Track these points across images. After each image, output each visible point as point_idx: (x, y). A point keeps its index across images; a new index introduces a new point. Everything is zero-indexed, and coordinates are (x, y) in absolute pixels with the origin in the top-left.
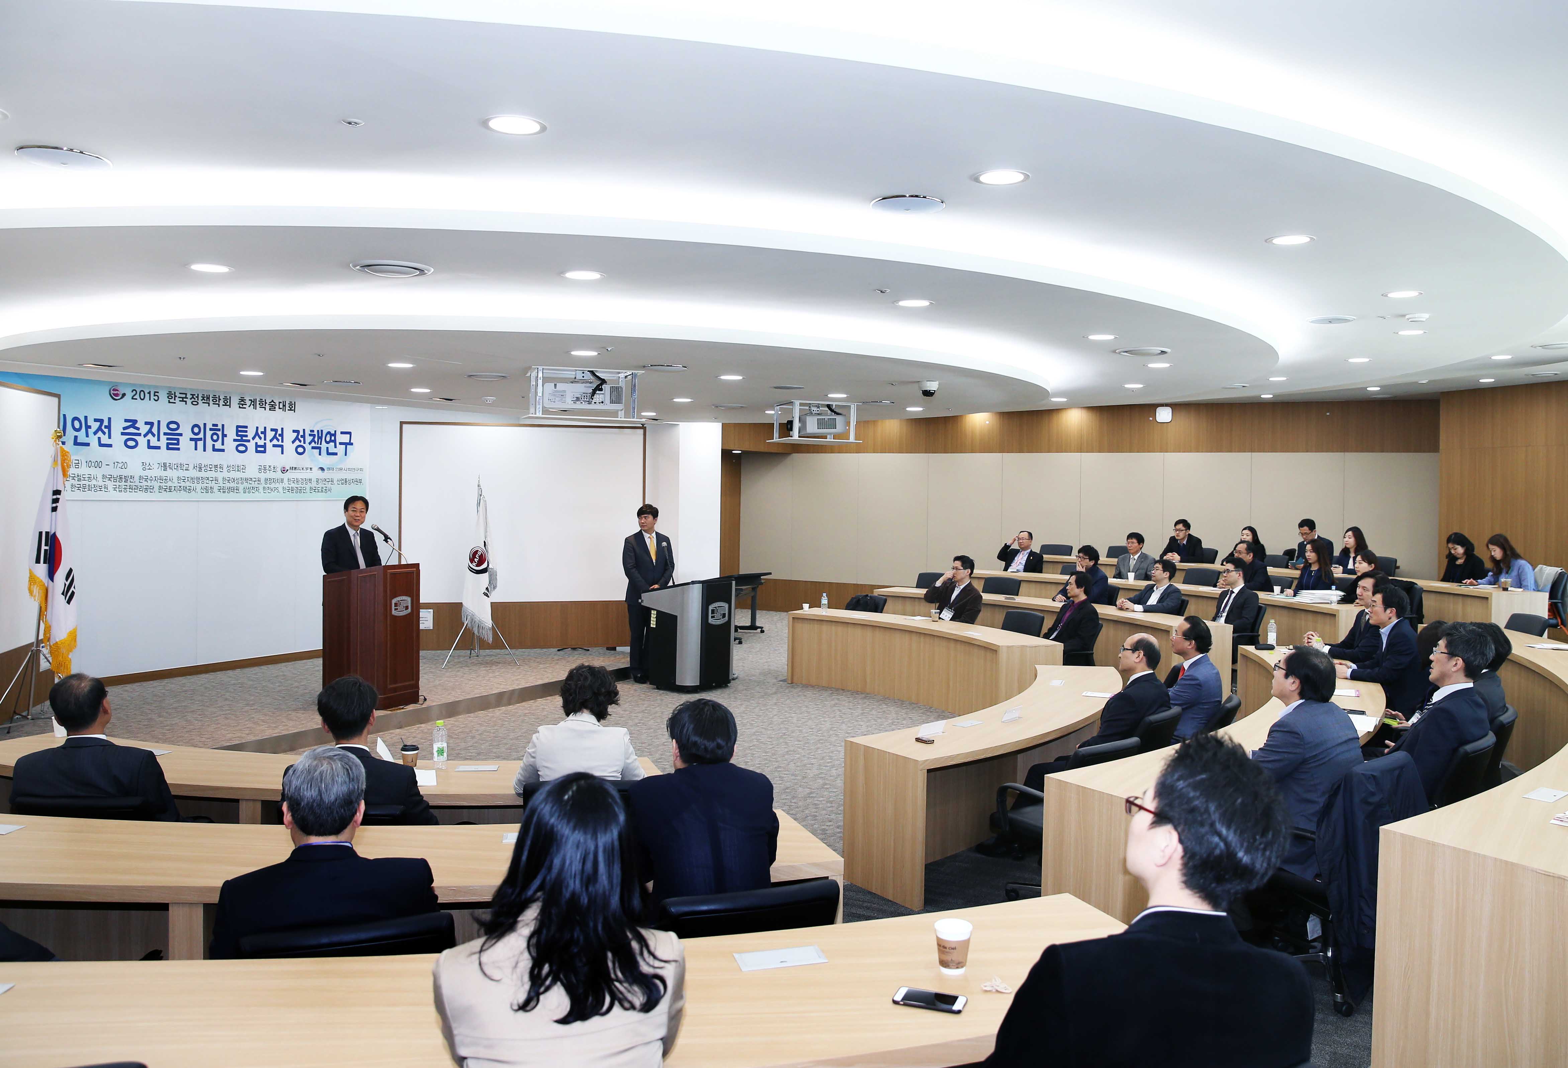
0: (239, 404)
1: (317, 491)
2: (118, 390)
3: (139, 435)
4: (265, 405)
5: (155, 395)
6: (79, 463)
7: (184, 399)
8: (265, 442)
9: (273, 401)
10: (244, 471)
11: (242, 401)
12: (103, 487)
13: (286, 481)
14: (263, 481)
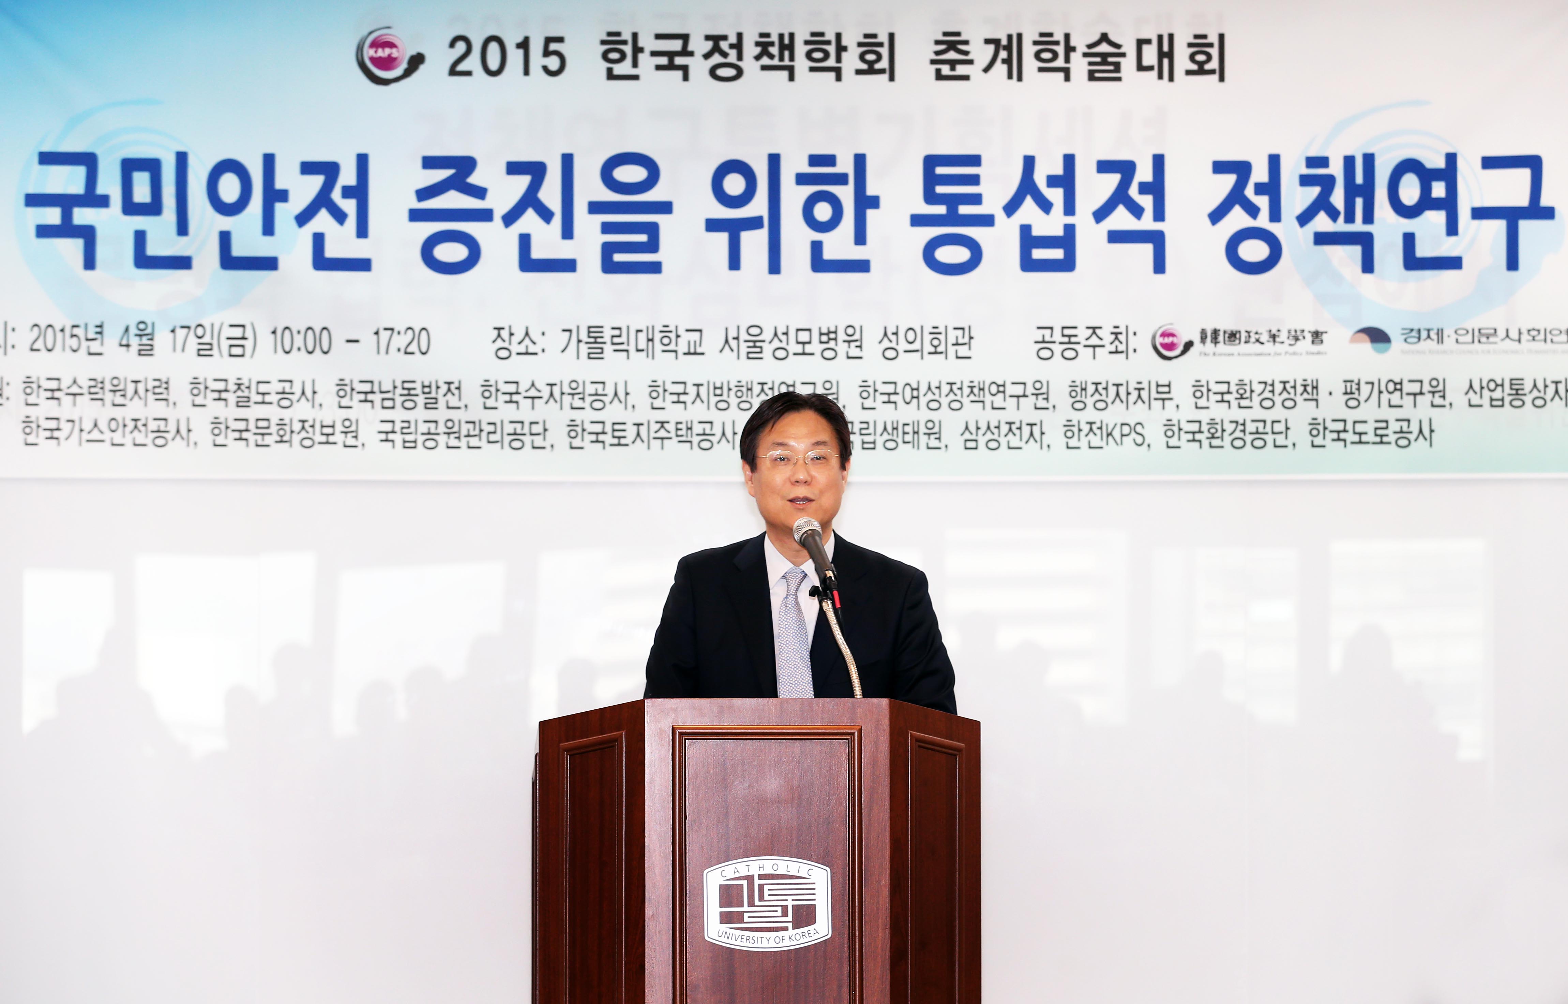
0: (933, 62)
1: (1350, 437)
2: (391, 45)
3: (486, 215)
4: (1067, 60)
5: (547, 53)
6: (244, 338)
7: (679, 61)
8: (1069, 220)
9: (1104, 38)
10: (963, 351)
11: (952, 46)
12: (339, 428)
13: (1182, 393)
14: (1060, 395)
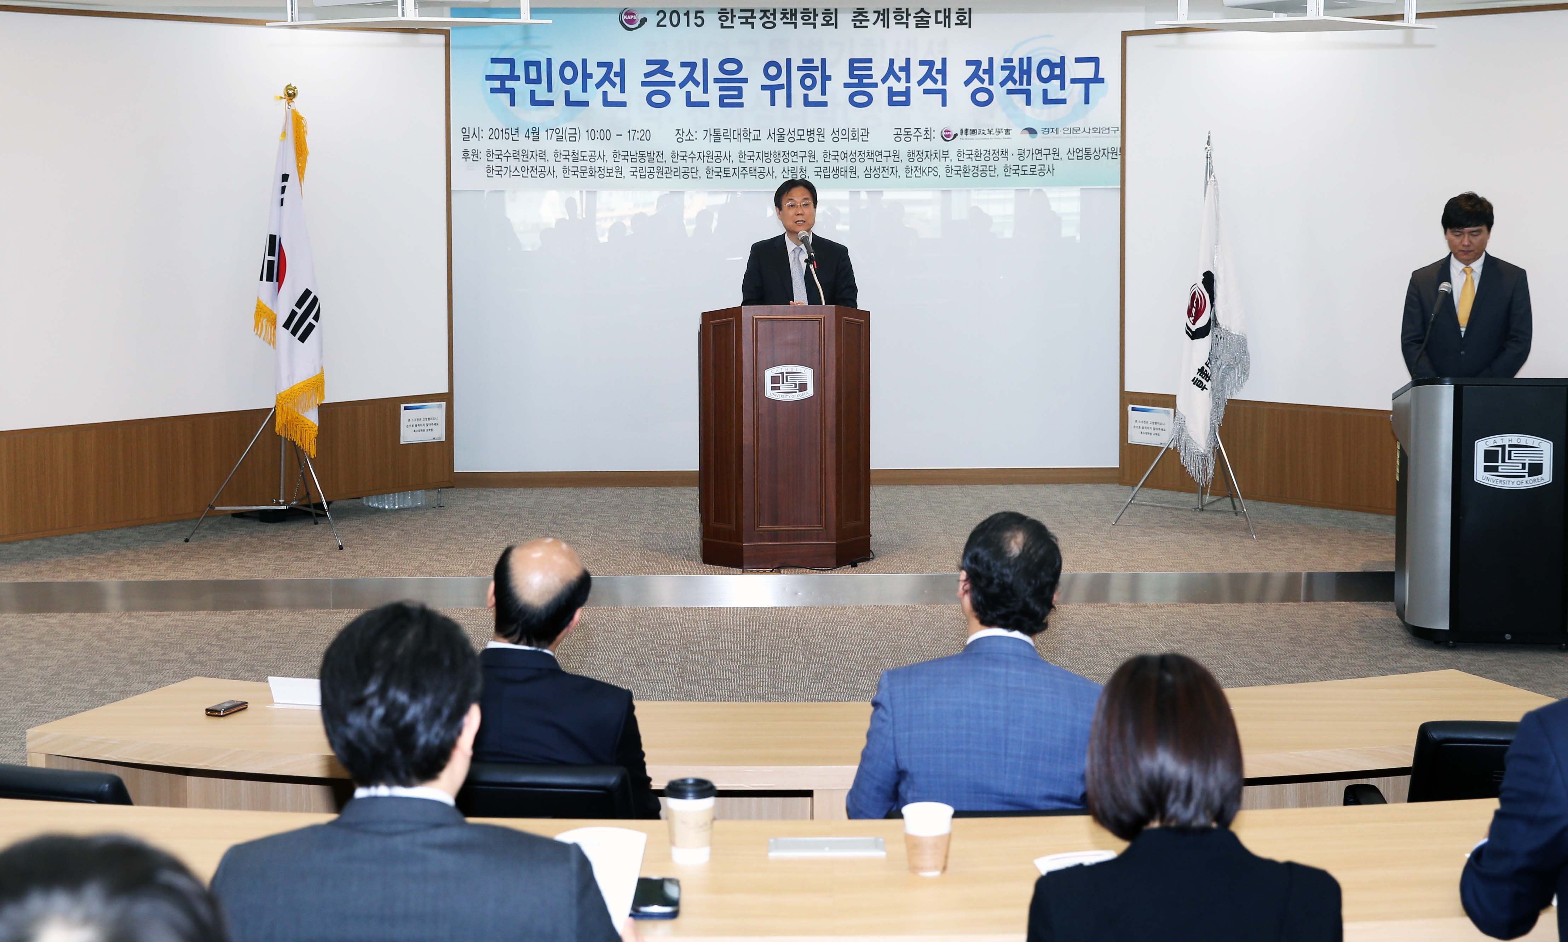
1: (1020, 172)
2: (633, 14)
3: (672, 84)
4: (907, 19)
5: (696, 17)
6: (575, 134)
7: (750, 20)
8: (908, 85)
9: (922, 10)
10: (865, 138)
11: (860, 14)
12: (614, 170)
13: (953, 155)
14: (904, 156)
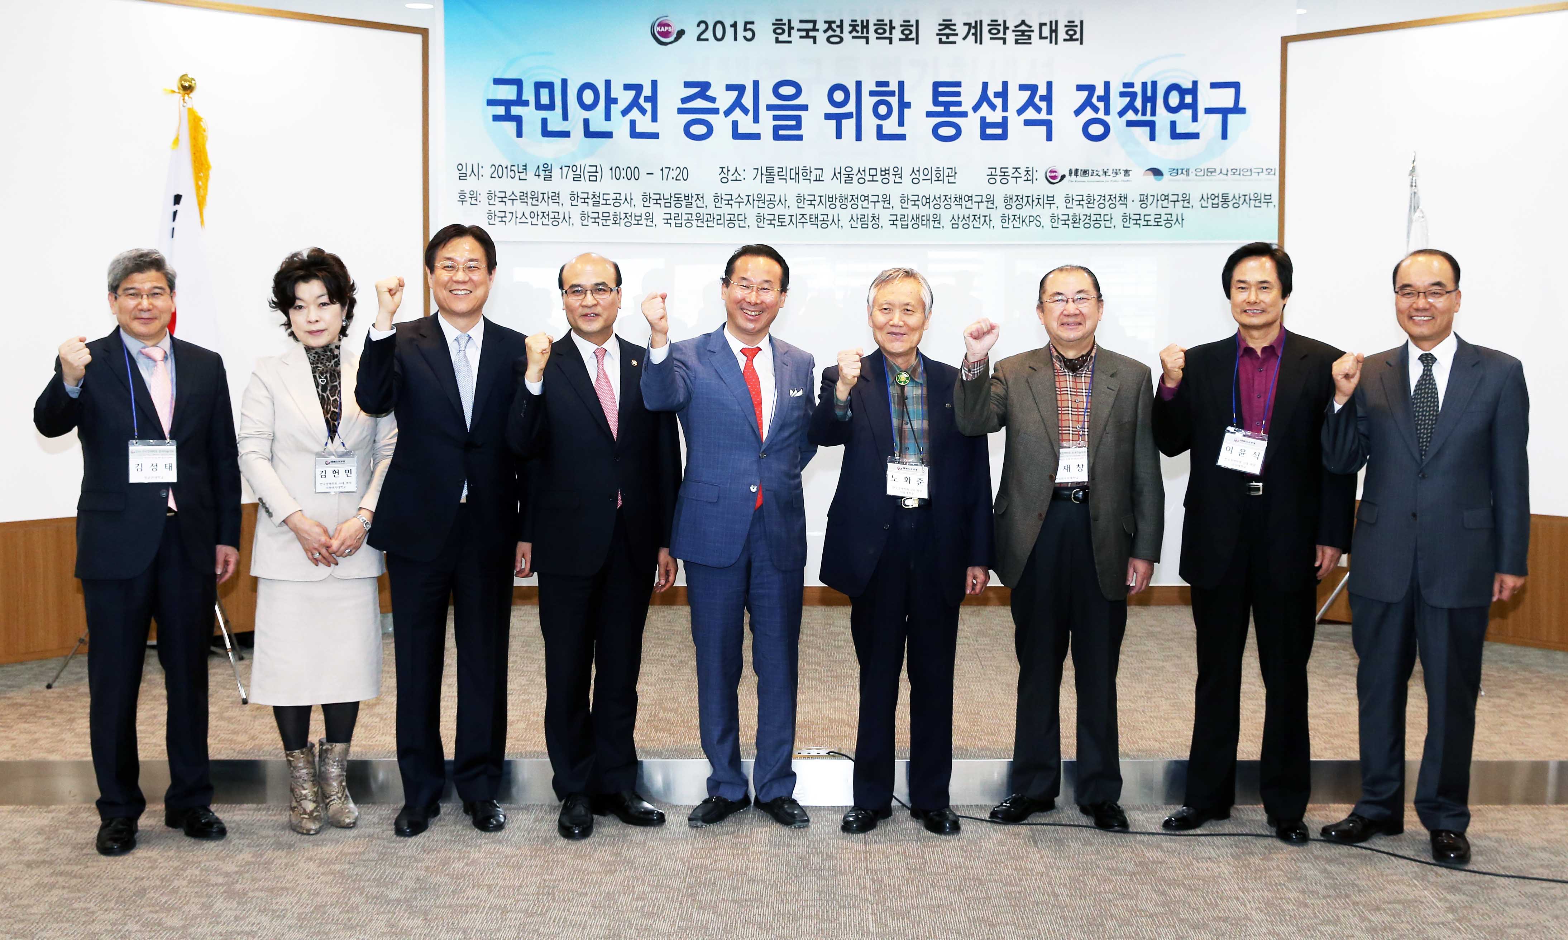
0: (938, 35)
1: (1142, 222)
2: (668, 25)
3: (716, 111)
4: (1005, 34)
5: (745, 30)
6: (596, 172)
7: (811, 34)
8: (1005, 114)
9: (1023, 22)
10: (952, 179)
11: (947, 26)
12: (644, 217)
13: (1060, 201)
14: (999, 202)
